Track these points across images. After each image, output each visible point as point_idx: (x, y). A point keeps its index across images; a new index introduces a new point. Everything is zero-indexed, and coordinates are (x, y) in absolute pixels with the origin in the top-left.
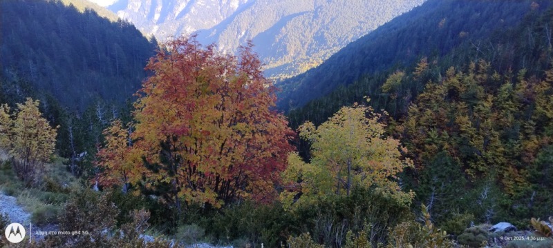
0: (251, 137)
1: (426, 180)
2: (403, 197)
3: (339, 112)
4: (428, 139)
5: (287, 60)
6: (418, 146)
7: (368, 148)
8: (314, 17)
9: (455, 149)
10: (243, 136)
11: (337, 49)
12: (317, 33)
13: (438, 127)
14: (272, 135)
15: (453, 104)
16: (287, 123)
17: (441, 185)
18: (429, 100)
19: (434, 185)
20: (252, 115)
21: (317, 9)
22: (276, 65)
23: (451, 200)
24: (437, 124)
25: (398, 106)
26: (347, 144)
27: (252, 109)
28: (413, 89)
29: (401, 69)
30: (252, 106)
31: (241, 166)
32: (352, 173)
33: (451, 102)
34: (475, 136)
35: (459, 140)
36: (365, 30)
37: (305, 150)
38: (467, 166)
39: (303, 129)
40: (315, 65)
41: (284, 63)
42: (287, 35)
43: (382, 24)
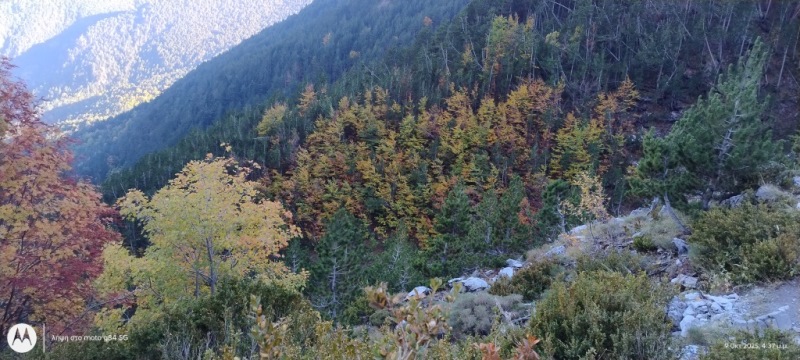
0: (26, 228)
1: (324, 252)
2: (293, 280)
3: (185, 170)
4: (327, 195)
5: (95, 90)
6: (315, 205)
7: (236, 219)
8: (137, 21)
9: (360, 203)
10: (10, 228)
11: (181, 73)
12: (145, 47)
13: (337, 177)
14: (70, 219)
15: (352, 146)
16: (100, 195)
17: (343, 254)
18: (322, 142)
19: (334, 256)
20: (25, 190)
21: (140, 9)
22: (74, 100)
23: (359, 270)
24: (335, 173)
25: (283, 154)
27: (25, 178)
28: (300, 128)
29: (282, 100)
30: (23, 173)
31: (13, 281)
32: (216, 259)
33: (349, 143)
34: (381, 184)
35: (363, 191)
36: (223, 44)
37: (136, 239)
38: (375, 224)
39: (125, 202)
40: (147, 98)
41: (89, 95)
42: (90, 49)
43: (247, 37)
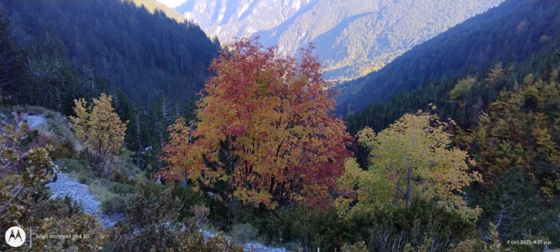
0: (308, 140)
1: (495, 197)
2: (469, 213)
3: (401, 119)
4: (500, 152)
5: (347, 62)
6: (487, 158)
7: (431, 158)
8: (378, 18)
9: (530, 164)
10: (299, 139)
11: (400, 52)
12: (380, 35)
13: (512, 139)
14: (329, 140)
15: (530, 115)
16: (346, 128)
17: (511, 203)
18: (502, 109)
19: (504, 202)
20: (309, 118)
21: (381, 10)
22: (335, 68)
23: (523, 219)
24: (511, 135)
25: (467, 115)
26: (408, 153)
27: (310, 112)
28: (485, 97)
29: (473, 74)
30: (309, 109)
31: (296, 168)
32: (412, 183)
33: (527, 112)
34: (554, 151)
35: (535, 154)
36: (433, 31)
37: (363, 157)
38: (543, 184)
39: (362, 135)
40: (376, 69)
41: (344, 65)
42: (348, 37)
43: (452, 26)
